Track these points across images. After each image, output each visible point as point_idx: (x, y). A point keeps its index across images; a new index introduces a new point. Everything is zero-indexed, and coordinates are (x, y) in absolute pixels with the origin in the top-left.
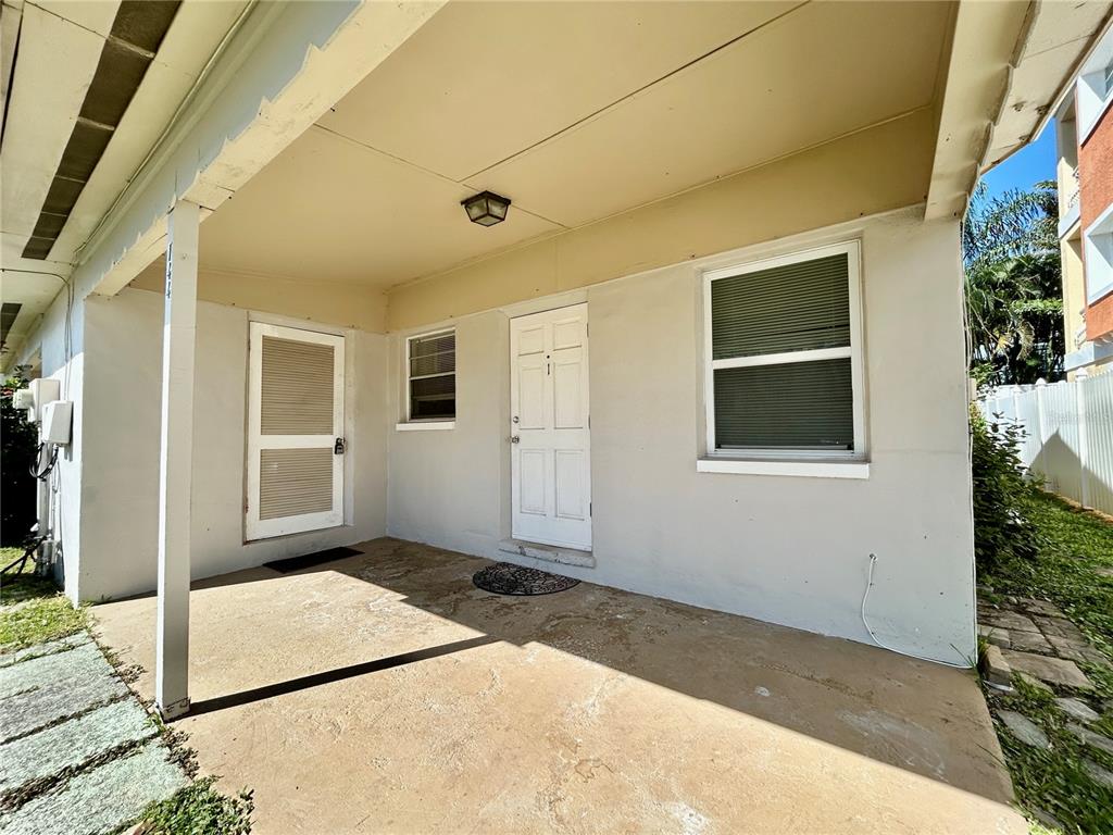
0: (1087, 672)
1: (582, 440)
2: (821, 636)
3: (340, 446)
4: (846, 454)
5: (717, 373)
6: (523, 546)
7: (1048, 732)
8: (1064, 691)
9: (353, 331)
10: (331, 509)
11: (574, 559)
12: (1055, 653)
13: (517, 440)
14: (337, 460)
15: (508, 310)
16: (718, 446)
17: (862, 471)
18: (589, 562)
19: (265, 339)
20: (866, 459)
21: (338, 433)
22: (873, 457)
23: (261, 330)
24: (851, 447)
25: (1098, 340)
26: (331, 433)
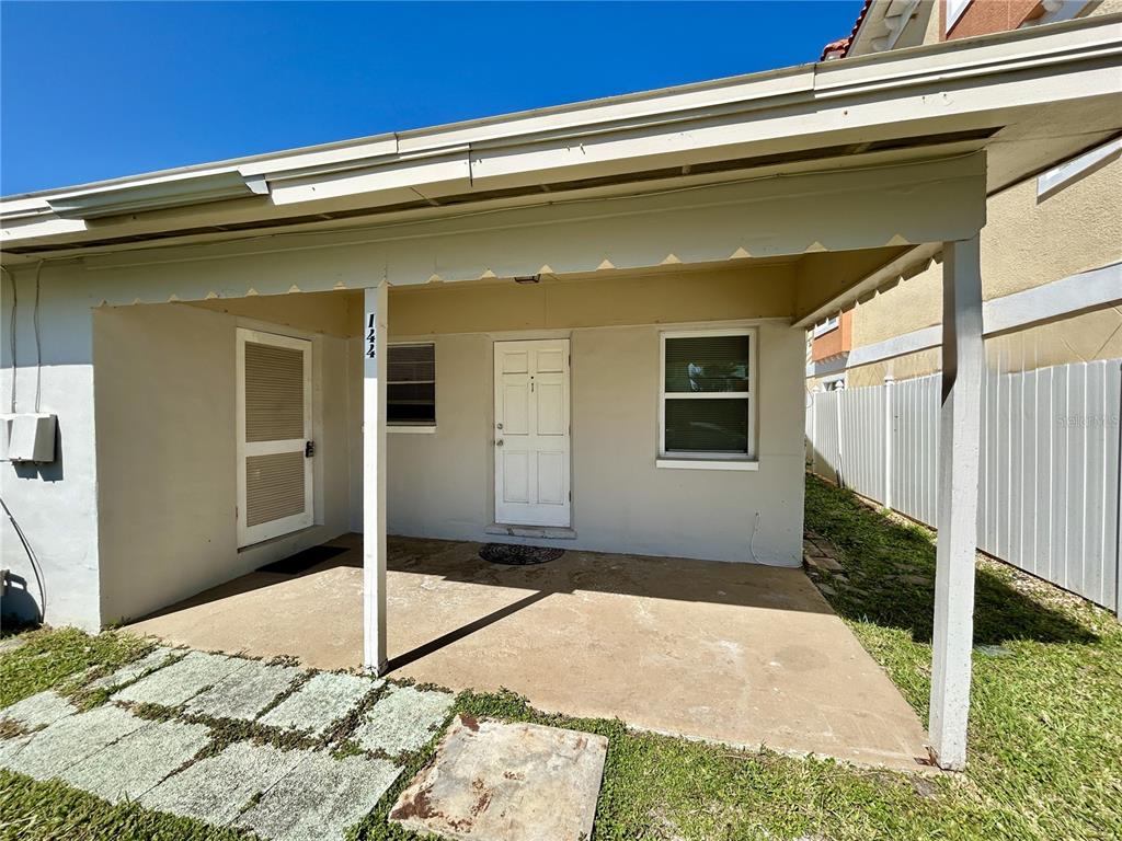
0: (840, 562)
1: (563, 444)
2: (729, 563)
3: (310, 449)
4: (743, 456)
5: (668, 401)
6: (510, 529)
7: (835, 589)
8: (836, 572)
9: (320, 336)
10: (303, 511)
11: (558, 534)
12: (825, 556)
13: (501, 443)
14: (308, 462)
15: (493, 335)
16: (667, 450)
17: (753, 466)
18: (572, 535)
19: (248, 345)
20: (755, 459)
21: (307, 437)
22: (760, 458)
23: (245, 335)
24: (746, 451)
25: (818, 361)
26: (302, 437)
